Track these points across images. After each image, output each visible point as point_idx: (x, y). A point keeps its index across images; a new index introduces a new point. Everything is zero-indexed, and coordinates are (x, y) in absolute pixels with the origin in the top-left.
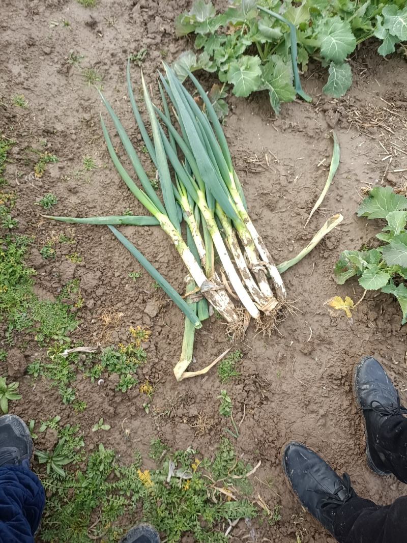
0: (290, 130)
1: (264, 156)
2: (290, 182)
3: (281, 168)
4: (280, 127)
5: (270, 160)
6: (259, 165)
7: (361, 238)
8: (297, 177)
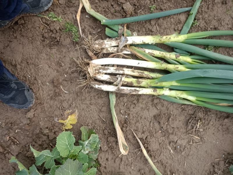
0: (212, 170)
1: (198, 136)
2: (170, 143)
3: (184, 143)
4: (218, 164)
5: (194, 138)
6: (193, 128)
7: (105, 167)
8: (172, 151)
